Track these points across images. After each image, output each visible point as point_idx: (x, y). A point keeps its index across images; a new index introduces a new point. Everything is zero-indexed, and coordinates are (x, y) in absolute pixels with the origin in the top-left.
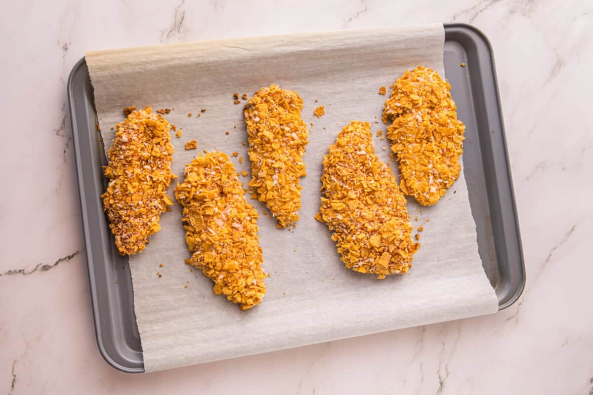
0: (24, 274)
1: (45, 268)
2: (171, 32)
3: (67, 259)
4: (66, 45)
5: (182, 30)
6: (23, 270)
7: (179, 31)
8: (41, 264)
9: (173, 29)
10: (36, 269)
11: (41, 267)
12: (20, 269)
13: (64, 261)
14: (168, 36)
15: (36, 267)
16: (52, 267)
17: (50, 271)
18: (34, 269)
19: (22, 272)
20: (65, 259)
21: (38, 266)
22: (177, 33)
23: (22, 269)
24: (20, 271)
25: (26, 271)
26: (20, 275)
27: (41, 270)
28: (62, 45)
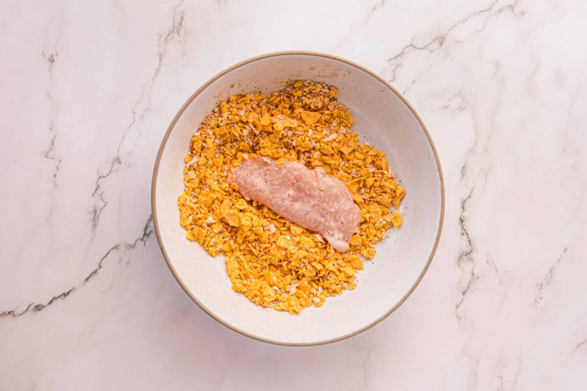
0: (14, 315)
1: (38, 308)
2: (169, 35)
3: (62, 297)
4: (52, 56)
5: (181, 32)
6: (13, 312)
7: (178, 33)
8: (33, 304)
9: (172, 32)
10: (27, 310)
11: (33, 306)
12: (9, 311)
13: (59, 299)
14: (166, 39)
15: (27, 307)
16: (46, 307)
17: (44, 311)
18: (25, 309)
19: (11, 313)
20: (60, 296)
21: (29, 306)
22: (176, 35)
23: (12, 310)
24: (9, 313)
25: (15, 313)
26: (10, 316)
27: (33, 310)
28: (47, 56)
